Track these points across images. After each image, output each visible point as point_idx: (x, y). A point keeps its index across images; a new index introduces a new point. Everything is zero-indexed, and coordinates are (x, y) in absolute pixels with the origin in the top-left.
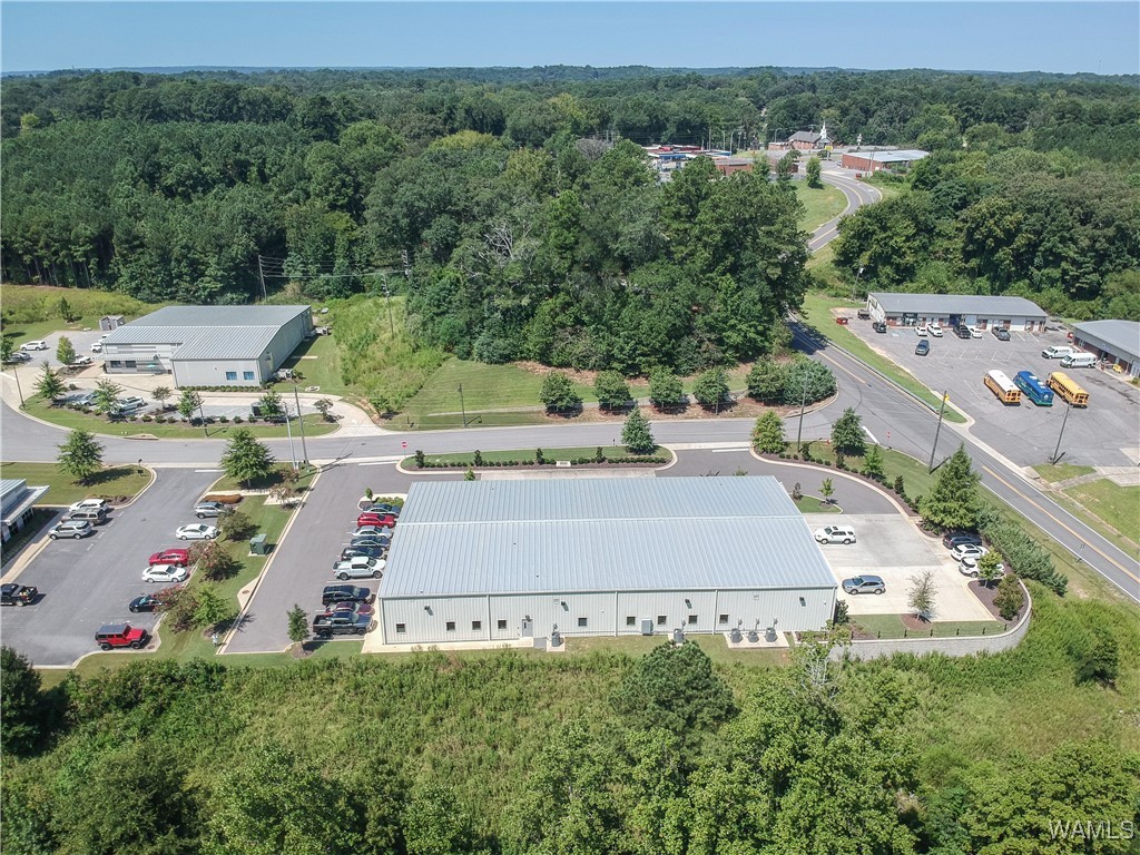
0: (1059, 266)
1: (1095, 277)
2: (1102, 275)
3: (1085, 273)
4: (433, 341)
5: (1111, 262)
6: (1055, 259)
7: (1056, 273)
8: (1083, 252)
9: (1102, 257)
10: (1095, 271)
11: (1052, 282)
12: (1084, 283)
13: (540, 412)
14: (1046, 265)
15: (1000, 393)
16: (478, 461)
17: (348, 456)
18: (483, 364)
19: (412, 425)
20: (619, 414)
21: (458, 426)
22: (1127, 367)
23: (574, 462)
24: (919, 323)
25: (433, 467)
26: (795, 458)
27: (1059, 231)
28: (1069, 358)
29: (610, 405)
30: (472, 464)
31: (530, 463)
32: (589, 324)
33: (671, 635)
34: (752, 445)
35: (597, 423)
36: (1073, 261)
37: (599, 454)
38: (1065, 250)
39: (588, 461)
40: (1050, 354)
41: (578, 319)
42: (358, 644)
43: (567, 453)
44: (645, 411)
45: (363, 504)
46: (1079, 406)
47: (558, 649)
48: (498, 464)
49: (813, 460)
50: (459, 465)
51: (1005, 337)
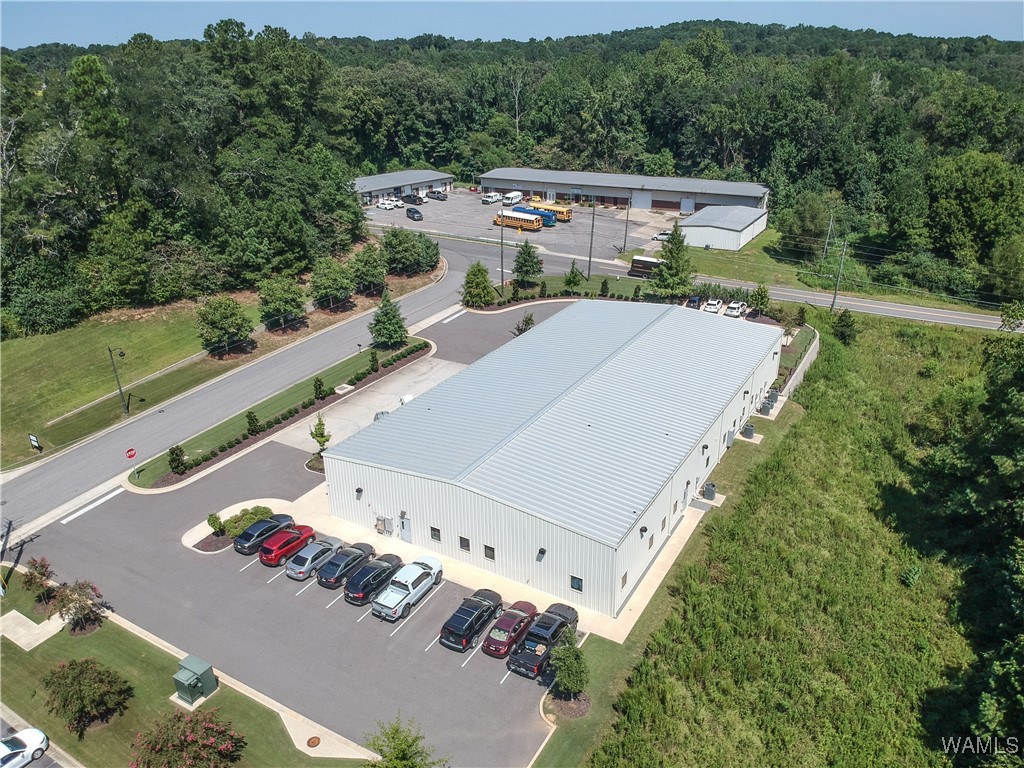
0: (419, 140)
1: (446, 144)
2: (451, 141)
3: (438, 144)
5: (453, 131)
7: (418, 147)
8: (430, 124)
9: (446, 127)
10: (446, 139)
11: (417, 155)
12: (440, 151)
13: (204, 360)
14: (410, 140)
15: (525, 225)
16: (254, 427)
17: (10, 527)
18: (39, 336)
19: (40, 448)
20: (297, 329)
21: (117, 418)
22: (543, 195)
23: (351, 383)
24: (374, 201)
25: (198, 464)
26: (509, 302)
27: (412, 110)
28: (508, 198)
29: (283, 321)
30: (245, 437)
31: (312, 403)
32: (179, 236)
33: (738, 436)
34: (467, 304)
35: (291, 345)
36: (428, 135)
37: (374, 360)
38: (420, 125)
39: (364, 375)
40: (490, 200)
41: (166, 231)
42: (594, 639)
43: (338, 374)
44: (320, 317)
45: (204, 545)
46: (568, 221)
47: (719, 499)
48: (278, 422)
49: (521, 299)
50: (231, 446)
51: (442, 198)
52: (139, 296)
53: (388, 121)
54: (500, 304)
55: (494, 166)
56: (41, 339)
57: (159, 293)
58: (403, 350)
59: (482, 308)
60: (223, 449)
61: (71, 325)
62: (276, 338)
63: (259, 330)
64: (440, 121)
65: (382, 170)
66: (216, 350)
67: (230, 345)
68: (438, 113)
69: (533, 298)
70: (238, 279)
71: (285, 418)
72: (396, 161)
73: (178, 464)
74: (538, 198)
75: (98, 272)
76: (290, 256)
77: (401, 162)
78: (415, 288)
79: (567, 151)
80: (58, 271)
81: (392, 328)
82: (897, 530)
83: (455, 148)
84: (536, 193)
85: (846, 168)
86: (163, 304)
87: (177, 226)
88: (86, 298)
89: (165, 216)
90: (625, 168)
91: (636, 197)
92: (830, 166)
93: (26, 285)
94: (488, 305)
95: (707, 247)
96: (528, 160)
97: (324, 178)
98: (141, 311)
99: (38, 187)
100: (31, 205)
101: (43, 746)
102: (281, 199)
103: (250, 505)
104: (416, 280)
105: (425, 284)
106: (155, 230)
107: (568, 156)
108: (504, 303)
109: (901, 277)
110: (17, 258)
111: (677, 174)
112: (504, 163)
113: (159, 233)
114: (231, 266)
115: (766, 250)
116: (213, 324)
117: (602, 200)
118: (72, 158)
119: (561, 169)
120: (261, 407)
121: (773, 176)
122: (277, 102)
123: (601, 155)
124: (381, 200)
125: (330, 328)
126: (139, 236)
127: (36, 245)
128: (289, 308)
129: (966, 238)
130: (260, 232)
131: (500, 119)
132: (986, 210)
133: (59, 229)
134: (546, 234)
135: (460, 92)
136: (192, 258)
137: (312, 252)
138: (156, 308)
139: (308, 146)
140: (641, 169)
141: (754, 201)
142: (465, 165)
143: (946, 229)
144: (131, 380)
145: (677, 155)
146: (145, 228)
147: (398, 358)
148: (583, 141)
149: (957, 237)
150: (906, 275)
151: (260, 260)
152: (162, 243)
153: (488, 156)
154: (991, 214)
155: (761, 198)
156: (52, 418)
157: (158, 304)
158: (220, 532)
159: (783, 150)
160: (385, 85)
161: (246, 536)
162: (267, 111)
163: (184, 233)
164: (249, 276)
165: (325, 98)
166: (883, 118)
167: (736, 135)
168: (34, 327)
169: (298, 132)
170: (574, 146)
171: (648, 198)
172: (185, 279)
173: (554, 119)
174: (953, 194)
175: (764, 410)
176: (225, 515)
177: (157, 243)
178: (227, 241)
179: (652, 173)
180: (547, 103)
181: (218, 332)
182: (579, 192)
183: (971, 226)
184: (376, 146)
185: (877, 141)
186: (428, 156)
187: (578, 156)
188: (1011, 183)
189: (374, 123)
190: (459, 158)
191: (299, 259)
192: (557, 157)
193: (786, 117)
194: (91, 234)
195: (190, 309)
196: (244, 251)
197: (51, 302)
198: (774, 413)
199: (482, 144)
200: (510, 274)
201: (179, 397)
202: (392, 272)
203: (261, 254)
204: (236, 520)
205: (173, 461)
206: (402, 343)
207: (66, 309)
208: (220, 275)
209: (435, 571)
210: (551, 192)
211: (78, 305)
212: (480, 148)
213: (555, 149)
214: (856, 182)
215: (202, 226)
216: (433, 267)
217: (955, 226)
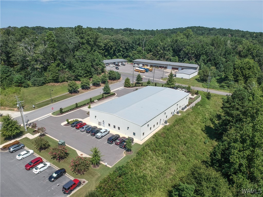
0: (121, 52)
1: (127, 53)
2: (128, 53)
3: (125, 53)
4: (9, 85)
5: (129, 50)
6: (119, 51)
7: (120, 54)
8: (123, 49)
9: (127, 49)
10: (127, 52)
11: (120, 55)
12: (125, 55)
13: (68, 94)
15: (141, 71)
16: (77, 106)
17: (28, 121)
18: (35, 87)
19: (34, 108)
20: (88, 89)
21: (50, 103)
22: (147, 65)
23: (98, 100)
24: (109, 65)
25: (65, 112)
26: (134, 86)
27: (120, 45)
28: (139, 66)
29: (85, 87)
30: (75, 108)
31: (89, 103)
32: (65, 69)
33: (176, 114)
34: (125, 86)
35: (86, 92)
36: (123, 51)
37: (103, 96)
38: (121, 49)
39: (101, 99)
40: (135, 66)
41: (63, 68)
42: (136, 144)
43: (95, 98)
44: (93, 87)
45: (65, 125)
46: (152, 71)
47: (168, 124)
48: (82, 106)
49: (137, 86)
50: (72, 109)
51: (124, 65)
52: (56, 80)
53: (114, 48)
54: (132, 87)
55: (137, 58)
56: (36, 88)
57: (60, 80)
58: (109, 94)
59: (128, 88)
60: (70, 110)
61: (42, 85)
62: (83, 91)
63: (80, 89)
64: (126, 48)
65: (112, 59)
66: (71, 92)
67: (74, 91)
68: (125, 46)
69: (140, 86)
70: (77, 78)
71: (83, 105)
72: (115, 57)
73: (61, 112)
74: (146, 66)
75: (48, 75)
76: (88, 74)
77: (116, 57)
78: (114, 83)
79: (154, 56)
80: (41, 74)
81: (107, 89)
82: (206, 134)
83: (129, 54)
84: (146, 65)
85: (217, 62)
86: (61, 82)
87: (65, 67)
88: (46, 80)
89: (63, 64)
90: (167, 60)
91: (168, 66)
92: (213, 61)
93: (34, 76)
94: (129, 87)
95: (182, 78)
96: (145, 58)
97: (97, 59)
98: (56, 83)
99: (38, 57)
100: (36, 61)
101: (33, 153)
102: (87, 62)
103: (74, 119)
104: (115, 81)
105: (117, 82)
106: (61, 67)
107: (154, 57)
108: (133, 87)
109: (226, 86)
110: (33, 71)
111: (179, 62)
112: (139, 58)
113: (61, 68)
114: (75, 75)
115: (196, 79)
116: (71, 87)
117: (161, 67)
118: (45, 52)
119: (152, 60)
120: (79, 103)
121: (200, 63)
122: (88, 42)
123: (162, 57)
124: (110, 65)
125: (95, 90)
126: (57, 68)
127: (37, 69)
128: (87, 84)
129: (242, 78)
130: (82, 69)
131: (140, 48)
132: (247, 72)
133: (41, 66)
134: (146, 73)
135: (131, 42)
136: (68, 73)
137: (93, 74)
138: (59, 83)
139: (94, 52)
140: (170, 60)
141: (195, 68)
142: (131, 58)
143: (238, 76)
144: (53, 97)
145: (179, 58)
146: (59, 67)
147: (108, 96)
148: (158, 54)
149: (240, 78)
150: (227, 86)
151: (81, 75)
152: (62, 70)
153: (136, 56)
154: (247, 73)
155: (197, 68)
156: (37, 102)
157: (60, 82)
158: (68, 123)
159: (203, 57)
160: (114, 40)
161: (73, 124)
162: (86, 44)
163: (66, 68)
164: (79, 78)
165: (99, 42)
166: (227, 51)
167: (193, 53)
168: (35, 85)
169: (92, 49)
170: (155, 55)
171: (171, 67)
172: (66, 78)
173: (152, 49)
174: (239, 68)
175: (183, 109)
176: (70, 121)
177: (61, 70)
178: (75, 70)
179: (173, 61)
180: (150, 45)
181: (71, 88)
182: (155, 65)
183: (243, 76)
184: (111, 53)
185: (225, 56)
186: (122, 56)
187: (156, 57)
188: (253, 66)
189: (110, 48)
190: (129, 56)
191: (90, 75)
192: (151, 57)
193: (204, 50)
194: (48, 67)
195: (66, 84)
196: (78, 72)
197: (39, 80)
198: (185, 110)
199: (135, 54)
200: (135, 81)
201: (63, 100)
202: (110, 79)
203: (82, 73)
204: (72, 121)
205: (60, 111)
206: (109, 93)
207: (41, 82)
208: (73, 77)
209: (108, 131)
210: (149, 65)
211: (44, 81)
212: (134, 55)
213: (151, 55)
214: (219, 65)
215: (70, 67)
216: (119, 79)
217: (240, 75)
